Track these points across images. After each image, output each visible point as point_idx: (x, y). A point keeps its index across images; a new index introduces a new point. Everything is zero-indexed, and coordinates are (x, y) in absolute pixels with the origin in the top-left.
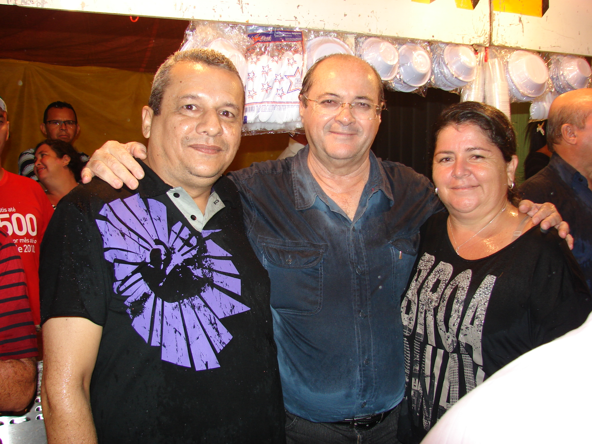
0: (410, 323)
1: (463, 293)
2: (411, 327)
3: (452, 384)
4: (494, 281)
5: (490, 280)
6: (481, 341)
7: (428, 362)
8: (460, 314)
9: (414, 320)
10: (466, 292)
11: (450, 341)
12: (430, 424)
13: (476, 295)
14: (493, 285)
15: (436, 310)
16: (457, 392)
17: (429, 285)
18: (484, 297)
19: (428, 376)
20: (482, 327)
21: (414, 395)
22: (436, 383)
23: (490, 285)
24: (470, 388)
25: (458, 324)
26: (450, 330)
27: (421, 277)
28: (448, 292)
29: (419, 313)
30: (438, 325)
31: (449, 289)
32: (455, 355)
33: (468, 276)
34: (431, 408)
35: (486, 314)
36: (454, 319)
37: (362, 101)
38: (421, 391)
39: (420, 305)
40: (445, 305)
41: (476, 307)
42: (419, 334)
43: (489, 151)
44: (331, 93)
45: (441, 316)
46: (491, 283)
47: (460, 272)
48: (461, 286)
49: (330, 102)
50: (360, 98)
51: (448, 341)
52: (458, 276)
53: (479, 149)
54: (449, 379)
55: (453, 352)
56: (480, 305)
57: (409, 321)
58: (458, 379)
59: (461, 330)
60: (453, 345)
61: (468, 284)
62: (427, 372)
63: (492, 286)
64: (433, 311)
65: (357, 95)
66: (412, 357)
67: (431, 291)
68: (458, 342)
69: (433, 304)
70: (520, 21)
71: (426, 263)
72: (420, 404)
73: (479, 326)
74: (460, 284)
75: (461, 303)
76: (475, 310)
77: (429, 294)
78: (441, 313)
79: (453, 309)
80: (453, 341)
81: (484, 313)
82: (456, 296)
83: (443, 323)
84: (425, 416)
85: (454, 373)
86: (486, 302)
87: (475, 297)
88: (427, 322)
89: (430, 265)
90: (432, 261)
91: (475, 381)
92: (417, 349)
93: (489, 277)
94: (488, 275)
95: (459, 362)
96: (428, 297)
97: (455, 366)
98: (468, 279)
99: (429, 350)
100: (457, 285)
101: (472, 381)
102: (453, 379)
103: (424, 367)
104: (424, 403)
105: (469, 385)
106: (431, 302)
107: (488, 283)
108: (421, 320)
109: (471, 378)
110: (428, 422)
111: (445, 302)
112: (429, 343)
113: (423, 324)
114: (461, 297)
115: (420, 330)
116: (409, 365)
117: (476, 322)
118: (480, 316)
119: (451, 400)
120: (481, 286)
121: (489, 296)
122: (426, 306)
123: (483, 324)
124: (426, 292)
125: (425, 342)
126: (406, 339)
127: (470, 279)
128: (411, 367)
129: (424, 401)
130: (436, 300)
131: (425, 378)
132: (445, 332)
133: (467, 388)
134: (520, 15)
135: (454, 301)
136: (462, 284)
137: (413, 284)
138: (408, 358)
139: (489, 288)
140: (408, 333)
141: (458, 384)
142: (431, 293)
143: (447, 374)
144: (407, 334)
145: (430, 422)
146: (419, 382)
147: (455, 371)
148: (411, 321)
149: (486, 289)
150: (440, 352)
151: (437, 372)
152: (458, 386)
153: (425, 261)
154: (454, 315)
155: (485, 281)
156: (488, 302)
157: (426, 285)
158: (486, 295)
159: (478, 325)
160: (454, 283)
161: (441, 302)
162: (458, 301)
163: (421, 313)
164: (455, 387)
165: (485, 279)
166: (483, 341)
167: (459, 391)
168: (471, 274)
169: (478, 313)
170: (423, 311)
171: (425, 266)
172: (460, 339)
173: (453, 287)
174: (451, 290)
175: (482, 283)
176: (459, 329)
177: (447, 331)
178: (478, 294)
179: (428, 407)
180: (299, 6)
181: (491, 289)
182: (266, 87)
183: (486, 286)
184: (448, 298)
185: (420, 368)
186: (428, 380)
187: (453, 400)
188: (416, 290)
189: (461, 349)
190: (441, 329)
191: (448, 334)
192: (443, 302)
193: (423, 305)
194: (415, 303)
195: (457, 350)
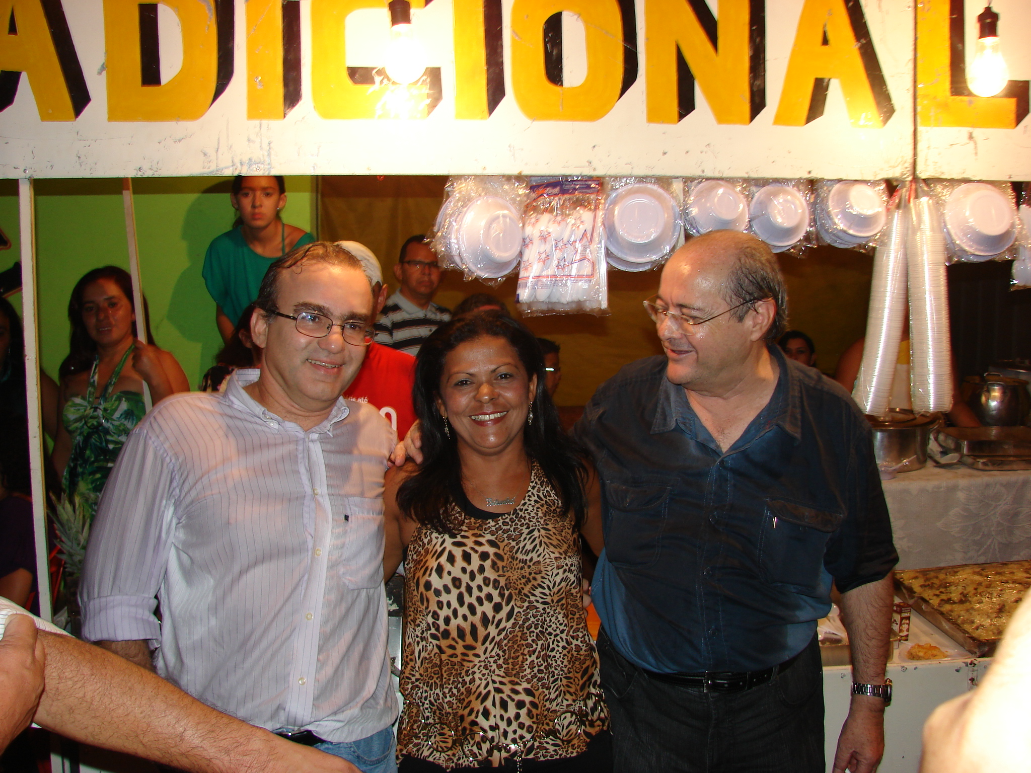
70: (971, 137)
134: (970, 129)
180: (594, 147)
182: (543, 256)
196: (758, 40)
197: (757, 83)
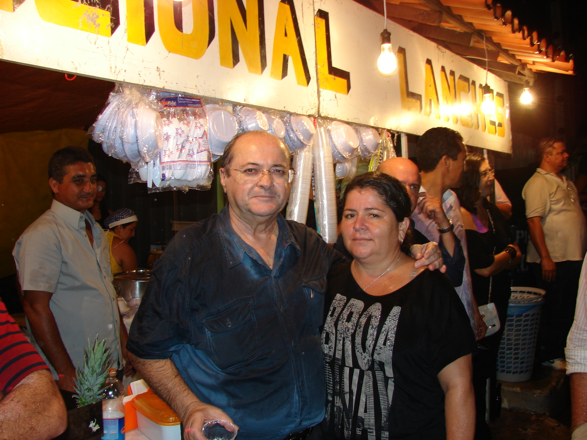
0: (330, 351)
1: (376, 321)
2: (331, 354)
3: (368, 397)
4: (400, 311)
5: (396, 310)
6: (392, 358)
7: (346, 381)
8: (375, 337)
9: (334, 347)
10: (379, 320)
11: (366, 361)
12: (350, 433)
13: (387, 321)
14: (399, 313)
15: (353, 336)
16: (372, 403)
17: (344, 317)
18: (393, 323)
19: (347, 393)
20: (392, 347)
21: (337, 410)
22: (354, 398)
23: (397, 314)
24: (383, 399)
25: (373, 345)
26: (367, 351)
27: (336, 312)
28: (363, 320)
29: (338, 341)
30: (356, 348)
31: (363, 318)
32: (370, 372)
33: (379, 307)
34: (351, 420)
35: (395, 336)
36: (370, 342)
37: (278, 168)
38: (342, 407)
39: (338, 334)
40: (362, 331)
41: (387, 331)
42: (338, 359)
43: (383, 211)
44: (252, 163)
45: (358, 340)
46: (398, 312)
47: (371, 305)
48: (374, 315)
49: (251, 171)
50: (276, 166)
51: (364, 360)
52: (369, 308)
53: (376, 209)
54: (365, 393)
55: (368, 370)
56: (390, 329)
57: (329, 349)
58: (373, 392)
59: (375, 350)
60: (369, 364)
61: (380, 313)
62: (347, 389)
63: (398, 315)
64: (350, 337)
65: (273, 163)
66: (334, 379)
67: (346, 321)
68: (373, 361)
69: (350, 331)
70: (336, 97)
71: (338, 302)
72: (341, 418)
73: (391, 346)
74: (373, 314)
75: (375, 328)
76: (386, 334)
77: (345, 324)
78: (358, 338)
79: (369, 333)
80: (368, 360)
81: (394, 336)
82: (371, 323)
83: (361, 345)
84: (346, 427)
85: (369, 387)
86: (395, 327)
87: (386, 323)
88: (345, 347)
89: (342, 303)
90: (345, 300)
91: (387, 393)
92: (336, 371)
93: (396, 308)
94: (395, 306)
95: (373, 378)
96: (345, 326)
97: (370, 381)
98: (379, 310)
99: (347, 371)
100: (371, 315)
101: (384, 392)
102: (369, 392)
103: (343, 386)
104: (345, 416)
105: (382, 396)
106: (348, 330)
107: (396, 312)
108: (340, 346)
109: (384, 390)
110: (349, 432)
111: (362, 329)
112: (346, 365)
113: (341, 350)
114: (375, 323)
115: (339, 355)
116: (332, 386)
117: (388, 343)
118: (391, 338)
119: (368, 410)
120: (390, 315)
121: (397, 322)
122: (344, 334)
123: (393, 344)
124: (343, 323)
125: (343, 365)
126: (327, 365)
127: (381, 310)
128: (334, 387)
129: (344, 415)
130: (352, 327)
131: (345, 395)
132: (361, 353)
133: (380, 399)
134: (335, 93)
135: (370, 327)
136: (375, 314)
137: (329, 318)
138: (331, 380)
139: (396, 316)
140: (329, 359)
141: (373, 396)
142: (346, 323)
143: (363, 389)
144: (328, 361)
145: (350, 432)
146: (340, 399)
147: (370, 386)
148: (331, 349)
149: (394, 317)
150: (357, 371)
151: (355, 389)
152: (373, 398)
153: (338, 300)
154: (369, 339)
155: (392, 311)
156: (396, 327)
157: (342, 317)
158: (394, 322)
159: (389, 345)
160: (368, 313)
161: (358, 329)
162: (373, 327)
163: (340, 340)
164: (370, 399)
165: (393, 309)
166: (394, 358)
167: (374, 402)
168: (381, 306)
169: (389, 336)
170: (342, 338)
171: (338, 304)
172: (374, 357)
173: (367, 316)
174: (366, 319)
175: (391, 312)
176: (374, 349)
177: (364, 352)
178: (389, 321)
179: (348, 419)
180: (198, 76)
181: (398, 317)
183: (394, 314)
184: (363, 325)
185: (340, 387)
186: (347, 397)
187: (370, 410)
188: (333, 324)
189: (375, 366)
190: (358, 351)
191: (365, 354)
192: (359, 328)
193: (341, 334)
194: (333, 334)
195: (371, 368)
196: (262, 27)
197: (263, 51)
